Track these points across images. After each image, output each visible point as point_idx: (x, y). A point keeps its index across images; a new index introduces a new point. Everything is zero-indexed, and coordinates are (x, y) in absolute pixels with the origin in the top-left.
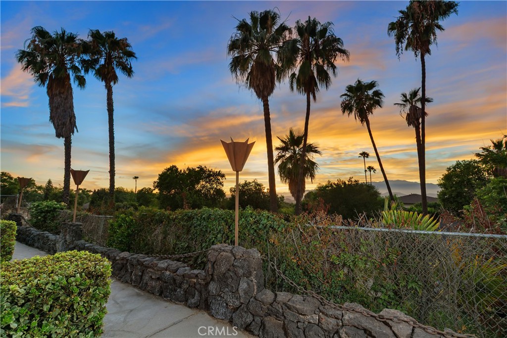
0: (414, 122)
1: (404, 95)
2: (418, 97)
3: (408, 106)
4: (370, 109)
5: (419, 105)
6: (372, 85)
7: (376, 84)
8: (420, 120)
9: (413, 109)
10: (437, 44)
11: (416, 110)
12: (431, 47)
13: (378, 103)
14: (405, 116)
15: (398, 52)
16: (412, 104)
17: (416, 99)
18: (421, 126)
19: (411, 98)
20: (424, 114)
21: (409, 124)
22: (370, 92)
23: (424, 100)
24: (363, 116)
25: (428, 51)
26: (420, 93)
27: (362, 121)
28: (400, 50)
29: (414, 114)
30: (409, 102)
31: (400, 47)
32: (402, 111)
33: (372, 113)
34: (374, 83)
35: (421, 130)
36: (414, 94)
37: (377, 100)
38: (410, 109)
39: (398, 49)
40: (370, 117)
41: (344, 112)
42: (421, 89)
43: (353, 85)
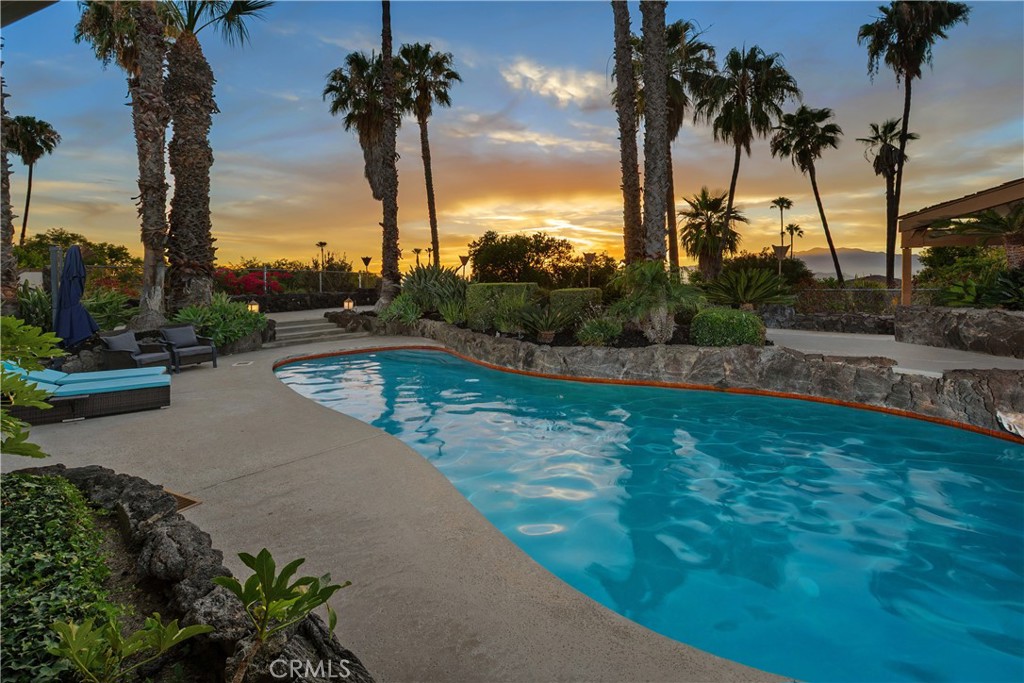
0: (886, 170)
1: (874, 127)
2: (896, 131)
3: (880, 144)
4: (816, 150)
5: (896, 144)
6: (823, 115)
7: (830, 114)
8: (896, 168)
9: (887, 150)
10: (931, 66)
11: (892, 152)
12: (923, 67)
13: (833, 142)
14: (873, 159)
15: (871, 71)
16: (885, 141)
17: (893, 133)
18: (895, 176)
19: (884, 132)
20: (901, 157)
21: (878, 173)
22: (821, 125)
23: (905, 137)
24: (806, 162)
25: (918, 73)
26: (899, 127)
27: (803, 168)
28: (874, 69)
29: (887, 159)
30: (882, 140)
31: (874, 63)
32: (868, 151)
33: (820, 156)
34: (828, 112)
35: (895, 182)
36: (890, 127)
37: (830, 136)
38: (882, 150)
39: (871, 65)
40: (817, 163)
41: (774, 154)
42: (901, 122)
43: (794, 114)
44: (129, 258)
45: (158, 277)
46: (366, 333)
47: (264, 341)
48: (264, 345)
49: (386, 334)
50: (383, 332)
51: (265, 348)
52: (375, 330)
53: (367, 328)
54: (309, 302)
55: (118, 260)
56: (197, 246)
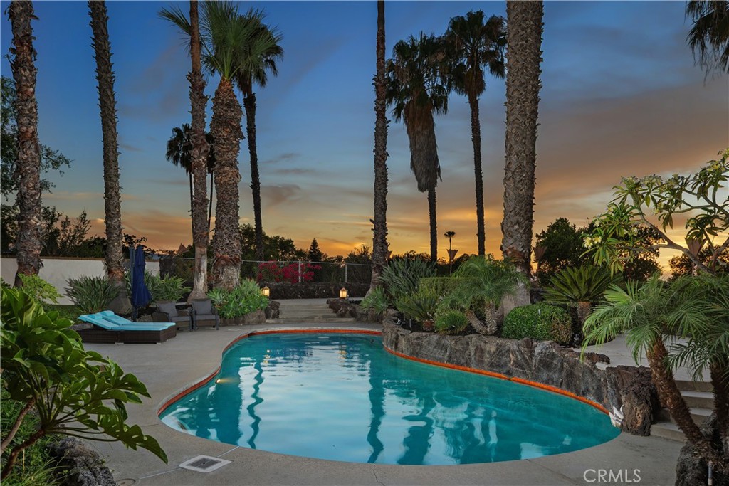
44: (294, 249)
45: (202, 267)
46: (351, 319)
47: (267, 317)
48: (267, 321)
49: (367, 321)
50: (365, 319)
51: (268, 323)
52: (359, 316)
53: (353, 314)
54: (333, 291)
55: (286, 252)
56: (228, 244)
